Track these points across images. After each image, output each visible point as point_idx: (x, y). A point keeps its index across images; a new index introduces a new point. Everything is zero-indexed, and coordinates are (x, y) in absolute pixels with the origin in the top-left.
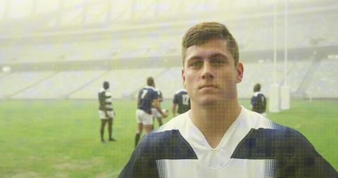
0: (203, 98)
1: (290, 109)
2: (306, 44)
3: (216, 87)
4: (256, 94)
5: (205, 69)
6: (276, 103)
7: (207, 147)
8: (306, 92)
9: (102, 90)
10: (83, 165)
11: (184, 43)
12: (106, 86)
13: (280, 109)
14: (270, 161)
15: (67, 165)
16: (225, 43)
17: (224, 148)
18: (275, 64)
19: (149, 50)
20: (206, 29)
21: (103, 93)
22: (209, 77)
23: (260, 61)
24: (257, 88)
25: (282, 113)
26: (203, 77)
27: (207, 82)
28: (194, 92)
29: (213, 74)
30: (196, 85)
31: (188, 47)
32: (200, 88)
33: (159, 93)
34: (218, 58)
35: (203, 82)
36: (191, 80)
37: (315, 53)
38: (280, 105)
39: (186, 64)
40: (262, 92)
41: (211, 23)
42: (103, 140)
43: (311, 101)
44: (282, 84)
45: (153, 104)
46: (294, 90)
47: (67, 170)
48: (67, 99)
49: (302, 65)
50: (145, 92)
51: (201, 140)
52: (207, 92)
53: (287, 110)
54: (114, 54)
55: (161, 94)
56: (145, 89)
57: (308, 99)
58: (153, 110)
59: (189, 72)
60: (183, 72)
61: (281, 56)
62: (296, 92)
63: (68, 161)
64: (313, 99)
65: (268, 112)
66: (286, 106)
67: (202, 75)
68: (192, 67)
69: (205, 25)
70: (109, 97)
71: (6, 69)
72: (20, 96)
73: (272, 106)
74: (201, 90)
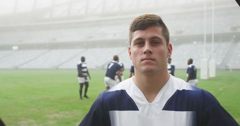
0: (144, 68)
1: (216, 77)
2: (228, 30)
3: (154, 60)
4: (190, 66)
5: (146, 47)
6: (206, 72)
7: (145, 102)
8: (228, 65)
9: (80, 62)
10: (67, 115)
11: (131, 28)
12: (83, 59)
13: (208, 77)
14: (190, 113)
15: (56, 115)
16: (160, 29)
17: (157, 103)
18: (205, 44)
19: (115, 34)
20: (148, 19)
21: (81, 65)
22: (149, 53)
23: (195, 43)
24: (190, 62)
25: (210, 79)
26: (145, 53)
27: (148, 56)
28: (138, 63)
29: (151, 50)
30: (139, 58)
31: (134, 31)
32: (142, 60)
33: (121, 65)
34: (155, 39)
35: (144, 56)
36: (136, 54)
37: (234, 37)
38: (208, 73)
39: (132, 43)
40: (194, 64)
41: (150, 15)
42: (81, 98)
43: (231, 71)
44: (210, 59)
45: (117, 73)
46: (219, 63)
47: (55, 118)
48: (57, 69)
49: (224, 45)
50: (112, 64)
51: (141, 97)
52: (147, 63)
53: (213, 78)
54: (91, 37)
55: (123, 66)
56: (112, 63)
57: (229, 70)
58: (116, 77)
59: (134, 49)
60: (129, 49)
61: (209, 39)
62: (220, 65)
63: (57, 112)
64: (233, 70)
65: (199, 79)
66: (213, 74)
67: (144, 51)
68: (137, 45)
69: (146, 17)
70: (85, 68)
71: (15, 48)
72: (25, 66)
73: (202, 75)
74: (143, 62)
